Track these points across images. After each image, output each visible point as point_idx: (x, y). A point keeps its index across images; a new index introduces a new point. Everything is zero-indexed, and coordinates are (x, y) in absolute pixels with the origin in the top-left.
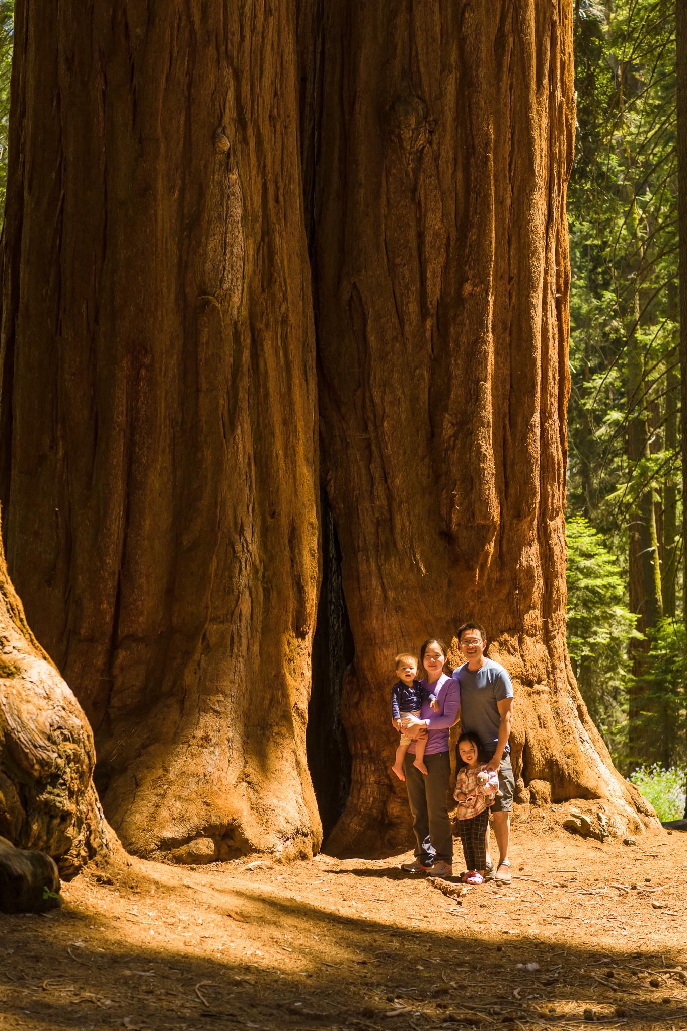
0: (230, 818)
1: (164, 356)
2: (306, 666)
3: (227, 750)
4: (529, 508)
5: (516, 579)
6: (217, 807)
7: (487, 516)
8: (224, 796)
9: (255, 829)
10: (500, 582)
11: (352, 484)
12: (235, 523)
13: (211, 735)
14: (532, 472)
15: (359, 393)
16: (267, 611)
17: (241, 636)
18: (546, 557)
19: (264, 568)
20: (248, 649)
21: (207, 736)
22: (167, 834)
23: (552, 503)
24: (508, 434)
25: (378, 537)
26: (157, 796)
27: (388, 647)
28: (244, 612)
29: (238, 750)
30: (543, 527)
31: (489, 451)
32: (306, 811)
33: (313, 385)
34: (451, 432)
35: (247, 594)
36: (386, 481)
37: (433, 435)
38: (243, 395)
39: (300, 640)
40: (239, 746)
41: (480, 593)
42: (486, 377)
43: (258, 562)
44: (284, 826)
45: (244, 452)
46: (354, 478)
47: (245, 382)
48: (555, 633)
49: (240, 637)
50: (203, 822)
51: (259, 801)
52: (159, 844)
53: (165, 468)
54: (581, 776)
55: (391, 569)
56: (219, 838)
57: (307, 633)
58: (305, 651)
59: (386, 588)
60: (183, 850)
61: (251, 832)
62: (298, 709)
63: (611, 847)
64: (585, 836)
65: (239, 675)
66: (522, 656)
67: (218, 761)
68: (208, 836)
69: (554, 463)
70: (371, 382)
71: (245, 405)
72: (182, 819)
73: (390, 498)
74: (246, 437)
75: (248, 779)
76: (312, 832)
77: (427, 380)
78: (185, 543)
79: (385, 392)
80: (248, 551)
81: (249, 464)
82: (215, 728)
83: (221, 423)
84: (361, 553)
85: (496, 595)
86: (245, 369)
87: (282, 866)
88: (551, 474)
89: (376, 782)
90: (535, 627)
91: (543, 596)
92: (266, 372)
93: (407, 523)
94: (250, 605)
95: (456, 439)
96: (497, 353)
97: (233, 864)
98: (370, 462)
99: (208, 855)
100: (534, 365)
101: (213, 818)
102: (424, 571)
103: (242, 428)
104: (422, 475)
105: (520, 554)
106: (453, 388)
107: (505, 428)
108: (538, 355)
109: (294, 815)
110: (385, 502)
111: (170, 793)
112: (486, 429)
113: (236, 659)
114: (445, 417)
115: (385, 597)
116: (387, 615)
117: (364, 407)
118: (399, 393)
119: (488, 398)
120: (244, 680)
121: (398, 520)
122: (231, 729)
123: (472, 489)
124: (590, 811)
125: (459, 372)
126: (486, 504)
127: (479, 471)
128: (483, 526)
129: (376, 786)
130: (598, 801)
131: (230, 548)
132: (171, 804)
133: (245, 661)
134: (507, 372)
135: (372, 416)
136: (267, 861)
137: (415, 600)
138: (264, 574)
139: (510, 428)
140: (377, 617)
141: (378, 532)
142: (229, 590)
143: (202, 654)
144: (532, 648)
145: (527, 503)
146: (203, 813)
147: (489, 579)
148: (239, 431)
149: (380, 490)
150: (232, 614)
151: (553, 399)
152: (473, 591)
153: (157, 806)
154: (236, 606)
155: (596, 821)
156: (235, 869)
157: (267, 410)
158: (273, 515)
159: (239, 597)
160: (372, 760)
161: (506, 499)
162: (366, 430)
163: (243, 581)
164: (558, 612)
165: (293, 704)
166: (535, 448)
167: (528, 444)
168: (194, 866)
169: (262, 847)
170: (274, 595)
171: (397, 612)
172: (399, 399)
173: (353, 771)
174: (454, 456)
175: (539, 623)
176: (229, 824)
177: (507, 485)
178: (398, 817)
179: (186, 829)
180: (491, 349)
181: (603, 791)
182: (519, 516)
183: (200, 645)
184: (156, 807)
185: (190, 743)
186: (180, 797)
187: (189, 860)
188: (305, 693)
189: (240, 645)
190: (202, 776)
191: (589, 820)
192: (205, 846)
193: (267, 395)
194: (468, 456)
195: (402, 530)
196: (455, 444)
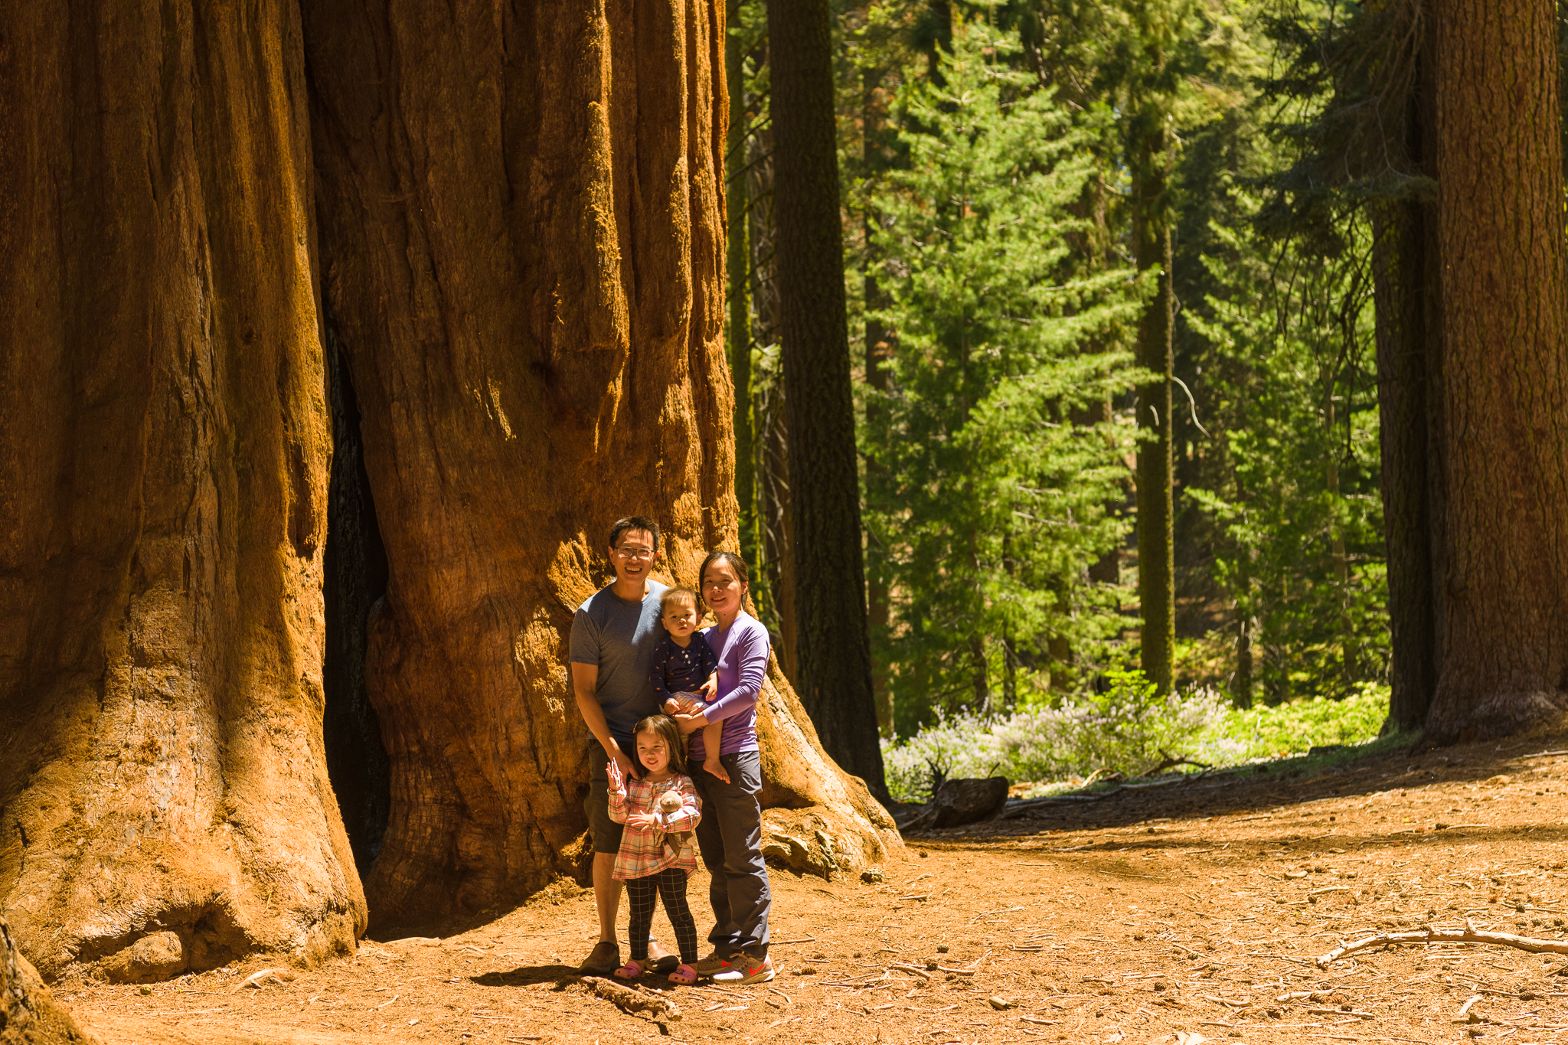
0: (208, 891)
1: (34, 48)
2: (316, 607)
3: (191, 766)
4: (677, 321)
5: (658, 441)
6: (181, 874)
7: (610, 333)
8: (192, 852)
9: (253, 908)
10: (633, 447)
11: (375, 283)
12: (181, 354)
13: (160, 740)
14: (679, 258)
15: (381, 122)
16: (246, 511)
17: (202, 559)
18: (703, 403)
19: (238, 435)
20: (216, 580)
21: (153, 743)
22: (93, 929)
23: (711, 312)
24: (638, 193)
25: (426, 376)
26: (66, 858)
27: (451, 566)
28: (205, 514)
29: (211, 765)
30: (698, 352)
31: (609, 221)
32: (338, 867)
33: (302, 108)
34: (543, 190)
35: (210, 482)
36: (435, 277)
37: (512, 196)
38: (183, 120)
39: (304, 560)
40: (212, 757)
41: (602, 467)
42: (599, 94)
43: (225, 422)
44: (305, 899)
45: (191, 225)
46: (378, 273)
47: (187, 98)
48: (722, 531)
49: (200, 560)
50: (158, 903)
51: (257, 856)
52: (77, 949)
53: (45, 255)
54: (779, 770)
55: (451, 431)
56: (188, 931)
57: (315, 547)
58: (313, 581)
59: (444, 463)
60: (122, 958)
61: (246, 916)
62: (308, 683)
63: (844, 886)
64: (798, 872)
65: (204, 629)
66: (673, 573)
67: (176, 788)
68: (168, 929)
69: (710, 244)
70: (403, 102)
71: (188, 139)
72: (118, 899)
73: (443, 306)
74: (194, 198)
75: (232, 817)
76: (352, 904)
77: (498, 100)
78: (89, 392)
79: (427, 121)
80: (208, 404)
81: (200, 246)
82: (166, 728)
83: (146, 171)
84: (396, 404)
85: (627, 470)
86: (186, 73)
87: (307, 973)
88: (707, 263)
89: (435, 800)
90: (691, 522)
91: (701, 469)
92: (224, 79)
93: (476, 350)
94: (215, 501)
95: (553, 202)
96: (615, 54)
97: (217, 977)
98: (407, 244)
99: (171, 963)
100: (678, 74)
101: (177, 894)
102: (508, 431)
103: (185, 180)
104: (497, 264)
105: (664, 399)
106: (545, 114)
107: (631, 184)
108: (682, 56)
109: (321, 877)
110: (435, 314)
111: (90, 853)
112: (603, 185)
113: (197, 600)
114: (532, 164)
115: (443, 479)
116: (447, 511)
117: (390, 147)
118: (451, 122)
119: (605, 129)
120: (212, 636)
121: (459, 343)
122: (195, 728)
123: (583, 288)
124: (800, 828)
125: (552, 85)
126: (608, 314)
127: (594, 256)
128: (604, 352)
129: (435, 807)
130: (812, 809)
131: (174, 401)
132: (94, 872)
133: (213, 602)
134: (632, 86)
135: (406, 164)
136: (280, 968)
137: (496, 483)
138: (237, 445)
139: (640, 182)
140: (431, 515)
141: (425, 367)
142: (175, 475)
143: (132, 594)
144: (688, 558)
145: (673, 312)
146: (156, 886)
147: (614, 444)
148: (180, 187)
149: (425, 291)
150: (184, 519)
151: (705, 135)
152: (589, 463)
153: (68, 879)
154: (191, 504)
155: (815, 845)
156: (225, 985)
157: (229, 149)
158: (248, 338)
159: (195, 488)
160: (427, 762)
161: (638, 305)
162: (395, 187)
163: (202, 456)
164: (725, 496)
165: (300, 676)
166: (682, 217)
167: (672, 210)
168: (148, 986)
169: (269, 942)
170: (257, 481)
171: (464, 504)
172: (452, 132)
173: (393, 784)
174: (552, 232)
175: (697, 515)
176: (206, 904)
177: (638, 280)
178: (479, 858)
179: (127, 919)
180: (605, 46)
181: (818, 792)
182: (660, 334)
183: (127, 577)
184: (66, 880)
185: (121, 756)
186: (109, 858)
187: (136, 975)
188: (318, 654)
189: (203, 575)
190: (149, 818)
191: (804, 844)
192: (164, 946)
193: (227, 121)
194: (574, 231)
195: (467, 361)
196: (551, 211)
